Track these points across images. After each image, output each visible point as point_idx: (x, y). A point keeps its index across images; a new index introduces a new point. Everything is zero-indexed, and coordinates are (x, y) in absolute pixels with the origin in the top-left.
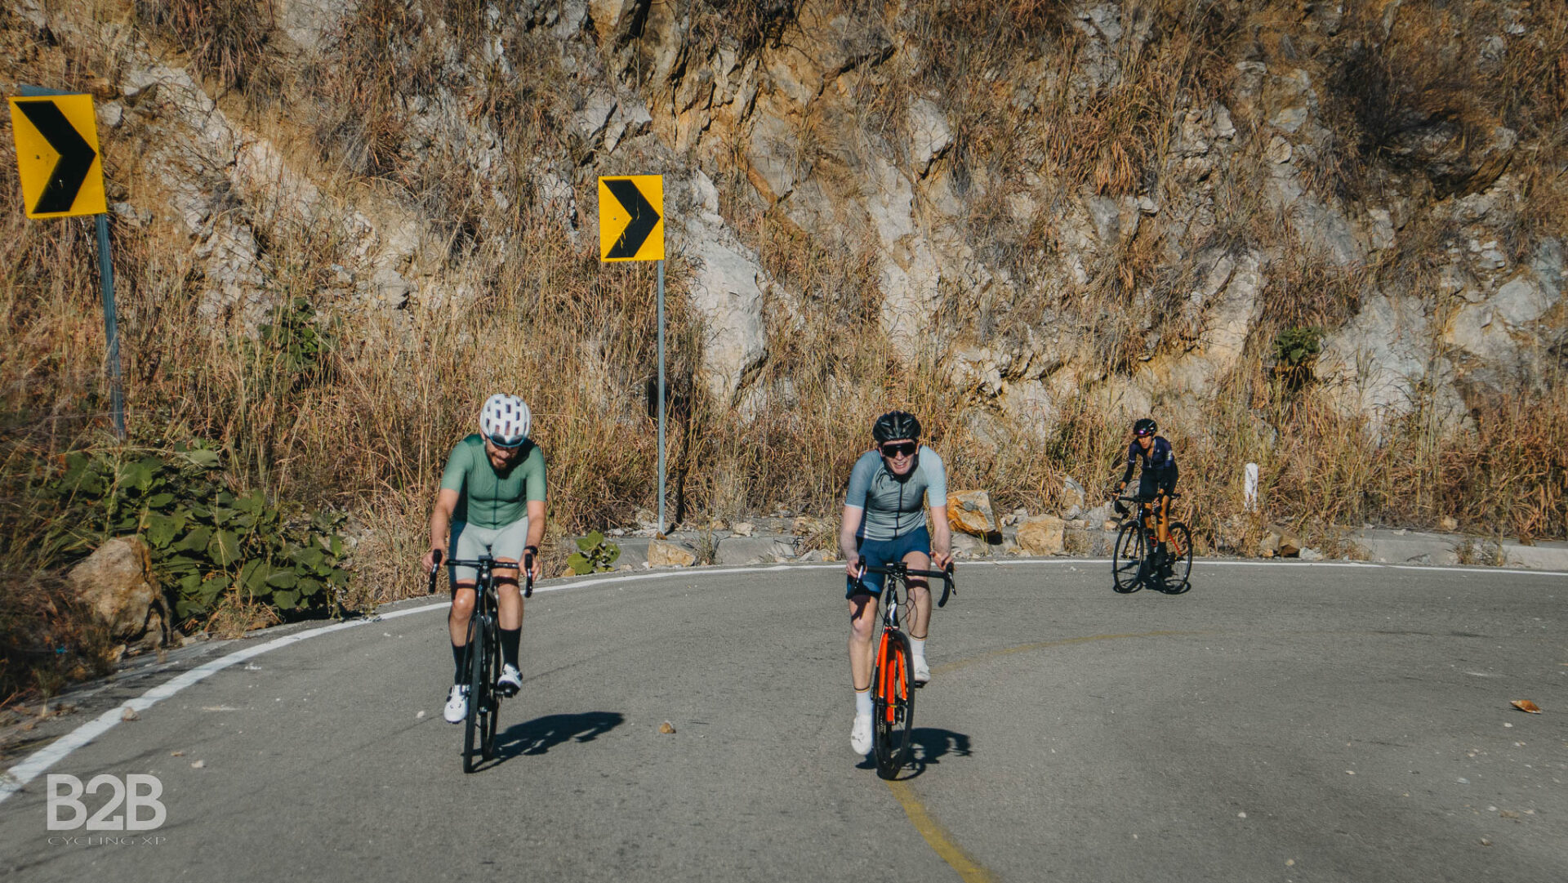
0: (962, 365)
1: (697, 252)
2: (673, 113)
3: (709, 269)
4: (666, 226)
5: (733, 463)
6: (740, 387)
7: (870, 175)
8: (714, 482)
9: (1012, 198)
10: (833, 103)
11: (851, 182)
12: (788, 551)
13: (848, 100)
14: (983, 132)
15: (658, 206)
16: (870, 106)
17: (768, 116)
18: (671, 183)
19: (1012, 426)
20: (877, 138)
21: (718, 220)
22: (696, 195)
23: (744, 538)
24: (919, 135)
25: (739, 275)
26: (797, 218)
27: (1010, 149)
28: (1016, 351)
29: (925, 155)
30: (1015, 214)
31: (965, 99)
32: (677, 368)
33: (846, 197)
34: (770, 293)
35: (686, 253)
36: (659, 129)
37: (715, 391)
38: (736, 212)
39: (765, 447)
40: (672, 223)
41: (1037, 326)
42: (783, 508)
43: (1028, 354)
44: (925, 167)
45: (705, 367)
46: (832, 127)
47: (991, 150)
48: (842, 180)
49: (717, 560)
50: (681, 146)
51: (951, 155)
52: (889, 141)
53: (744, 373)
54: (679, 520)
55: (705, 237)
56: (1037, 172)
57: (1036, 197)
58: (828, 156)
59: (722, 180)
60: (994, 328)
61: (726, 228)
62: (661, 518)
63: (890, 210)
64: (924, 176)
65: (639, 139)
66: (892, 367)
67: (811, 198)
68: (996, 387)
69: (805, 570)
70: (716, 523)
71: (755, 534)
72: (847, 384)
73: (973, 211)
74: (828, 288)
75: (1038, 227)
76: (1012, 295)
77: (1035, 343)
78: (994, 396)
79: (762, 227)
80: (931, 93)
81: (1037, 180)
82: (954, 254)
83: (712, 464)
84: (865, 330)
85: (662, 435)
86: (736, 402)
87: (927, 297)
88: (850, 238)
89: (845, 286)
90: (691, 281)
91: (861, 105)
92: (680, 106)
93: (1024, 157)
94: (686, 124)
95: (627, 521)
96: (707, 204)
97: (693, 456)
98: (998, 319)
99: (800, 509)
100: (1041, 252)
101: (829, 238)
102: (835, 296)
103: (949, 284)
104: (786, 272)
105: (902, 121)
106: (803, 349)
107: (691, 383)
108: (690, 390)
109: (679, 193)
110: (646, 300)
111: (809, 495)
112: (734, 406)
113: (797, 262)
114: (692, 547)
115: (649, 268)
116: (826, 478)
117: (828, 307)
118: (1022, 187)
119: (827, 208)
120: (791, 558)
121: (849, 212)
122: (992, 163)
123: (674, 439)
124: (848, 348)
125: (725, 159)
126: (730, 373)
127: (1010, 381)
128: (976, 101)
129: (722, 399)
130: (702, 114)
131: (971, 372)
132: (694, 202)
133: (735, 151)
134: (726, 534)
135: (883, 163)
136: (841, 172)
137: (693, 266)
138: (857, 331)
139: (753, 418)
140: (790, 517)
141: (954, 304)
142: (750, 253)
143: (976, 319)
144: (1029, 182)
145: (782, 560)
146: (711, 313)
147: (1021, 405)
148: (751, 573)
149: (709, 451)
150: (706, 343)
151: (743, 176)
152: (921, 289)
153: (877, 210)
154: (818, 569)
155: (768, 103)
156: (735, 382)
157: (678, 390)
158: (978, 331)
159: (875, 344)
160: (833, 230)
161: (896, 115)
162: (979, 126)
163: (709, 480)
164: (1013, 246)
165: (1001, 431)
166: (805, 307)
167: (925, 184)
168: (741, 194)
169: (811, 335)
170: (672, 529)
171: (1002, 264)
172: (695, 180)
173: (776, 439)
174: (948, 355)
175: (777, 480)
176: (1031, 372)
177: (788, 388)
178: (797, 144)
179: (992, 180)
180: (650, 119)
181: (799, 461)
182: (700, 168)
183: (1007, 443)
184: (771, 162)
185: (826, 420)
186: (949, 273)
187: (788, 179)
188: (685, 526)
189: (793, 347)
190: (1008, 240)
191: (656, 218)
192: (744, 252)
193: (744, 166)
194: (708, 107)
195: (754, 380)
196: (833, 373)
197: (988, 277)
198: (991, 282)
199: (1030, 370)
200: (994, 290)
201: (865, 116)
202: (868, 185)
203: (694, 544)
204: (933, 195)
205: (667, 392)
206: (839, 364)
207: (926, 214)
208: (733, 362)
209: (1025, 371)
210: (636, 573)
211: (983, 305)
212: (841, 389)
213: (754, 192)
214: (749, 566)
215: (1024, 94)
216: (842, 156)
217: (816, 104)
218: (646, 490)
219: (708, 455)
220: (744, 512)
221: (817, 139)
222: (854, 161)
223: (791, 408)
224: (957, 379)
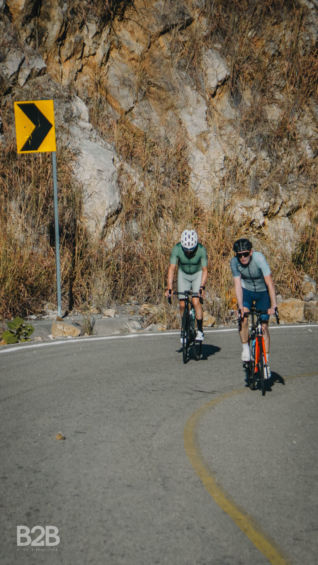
0: (240, 209)
1: (77, 145)
2: (60, 62)
3: (84, 156)
4: (56, 131)
5: (103, 273)
6: (106, 226)
7: (180, 96)
8: (91, 285)
9: (267, 107)
10: (156, 53)
11: (170, 101)
12: (138, 325)
13: (166, 51)
14: (248, 68)
15: (51, 117)
16: (179, 54)
17: (117, 62)
18: (59, 104)
19: (272, 245)
20: (184, 74)
21: (89, 126)
22: (75, 111)
23: (110, 319)
24: (210, 71)
25: (102, 159)
26: (137, 123)
27: (265, 78)
28: (272, 200)
29: (213, 83)
30: (269, 117)
31: (236, 49)
32: (67, 216)
33: (167, 109)
34: (122, 169)
35: (70, 146)
36: (52, 72)
37: (91, 230)
38: (100, 121)
39: (122, 262)
40: (60, 129)
41: (284, 184)
42: (134, 299)
43: (279, 201)
44: (213, 90)
45: (84, 215)
46: (157, 67)
47: (253, 79)
48: (164, 99)
49: (94, 332)
50: (65, 82)
51: (229, 82)
52: (191, 75)
53: (107, 218)
54: (71, 309)
55: (81, 136)
56: (281, 91)
57: (281, 106)
58: (155, 85)
59: (91, 102)
60: (259, 186)
61: (94, 131)
62: (59, 308)
63: (194, 117)
64: (213, 96)
65: (39, 78)
66: (198, 212)
67: (146, 112)
68: (261, 222)
69: (148, 337)
70: (93, 310)
71: (117, 316)
72: (170, 223)
73: (243, 116)
74: (157, 166)
75: (283, 125)
76: (269, 166)
77: (284, 195)
78: (260, 227)
79: (116, 131)
80: (215, 46)
81: (282, 96)
82: (233, 142)
83: (90, 274)
84: (180, 190)
85: (58, 258)
86: (103, 236)
87: (217, 169)
88: (170, 134)
89: (167, 164)
90: (74, 163)
91: (174, 54)
92: (64, 58)
93: (273, 83)
94: (67, 68)
95: (39, 310)
96: (82, 116)
97: (78, 269)
98: (261, 181)
99: (144, 299)
100: (285, 140)
101: (157, 135)
102: (162, 170)
103: (230, 160)
104: (132, 156)
105: (199, 63)
106: (143, 202)
107: (75, 225)
108: (75, 229)
109: (65, 110)
110: (46, 176)
111: (150, 291)
112: (102, 238)
113: (138, 150)
114: (78, 325)
115: (47, 156)
116: (159, 281)
117: (157, 177)
118: (273, 101)
119: (155, 116)
120: (139, 329)
121: (168, 118)
122: (254, 87)
123: (66, 259)
124: (170, 202)
125: (92, 89)
126: (100, 219)
127: (269, 218)
128: (243, 50)
129: (95, 234)
130: (77, 62)
131: (246, 213)
132: (74, 115)
133: (98, 84)
134: (99, 316)
135: (188, 88)
136: (163, 94)
137: (75, 154)
138: (176, 191)
139: (114, 245)
140: (138, 304)
141: (233, 173)
142: (109, 146)
143: (248, 181)
144: (277, 97)
145: (134, 331)
146: (86, 182)
147: (277, 232)
148: (114, 339)
149: (88, 266)
150: (84, 200)
151: (104, 99)
152: (214, 164)
153: (185, 117)
154: (154, 336)
155: (117, 54)
156: (103, 224)
157: (67, 230)
158: (249, 188)
159: (187, 198)
160: (159, 130)
161: (195, 59)
162: (246, 65)
163: (88, 284)
164: (268, 137)
165: (265, 249)
166: (144, 177)
167: (214, 100)
168: (103, 110)
169: (147, 194)
170: (66, 314)
171: (262, 148)
172: (75, 102)
173: (129, 258)
174: (231, 204)
175: (129, 283)
176: (282, 212)
177: (135, 227)
178: (135, 79)
179: (254, 97)
180: (45, 66)
181: (143, 270)
182: (77, 95)
183: (268, 255)
184: (120, 90)
185: (158, 245)
186: (231, 154)
187: (131, 100)
188: (74, 312)
189: (137, 202)
190: (265, 133)
191: (50, 126)
192: (106, 145)
193: (104, 93)
194: (81, 58)
195: (114, 222)
196: (162, 217)
197: (254, 156)
198: (256, 159)
199: (281, 211)
200: (258, 163)
201: (176, 60)
202: (180, 102)
203: (79, 323)
204: (219, 107)
205: (61, 231)
206: (165, 211)
207: (216, 119)
208: (100, 212)
209: (278, 212)
210: (44, 342)
211: (251, 173)
212: (167, 226)
213: (110, 109)
214: (113, 335)
215: (272, 45)
216: (163, 85)
217: (146, 54)
218: (50, 291)
219: (87, 268)
220: (110, 302)
221: (147, 75)
222: (170, 87)
223: (137, 238)
224: (237, 218)
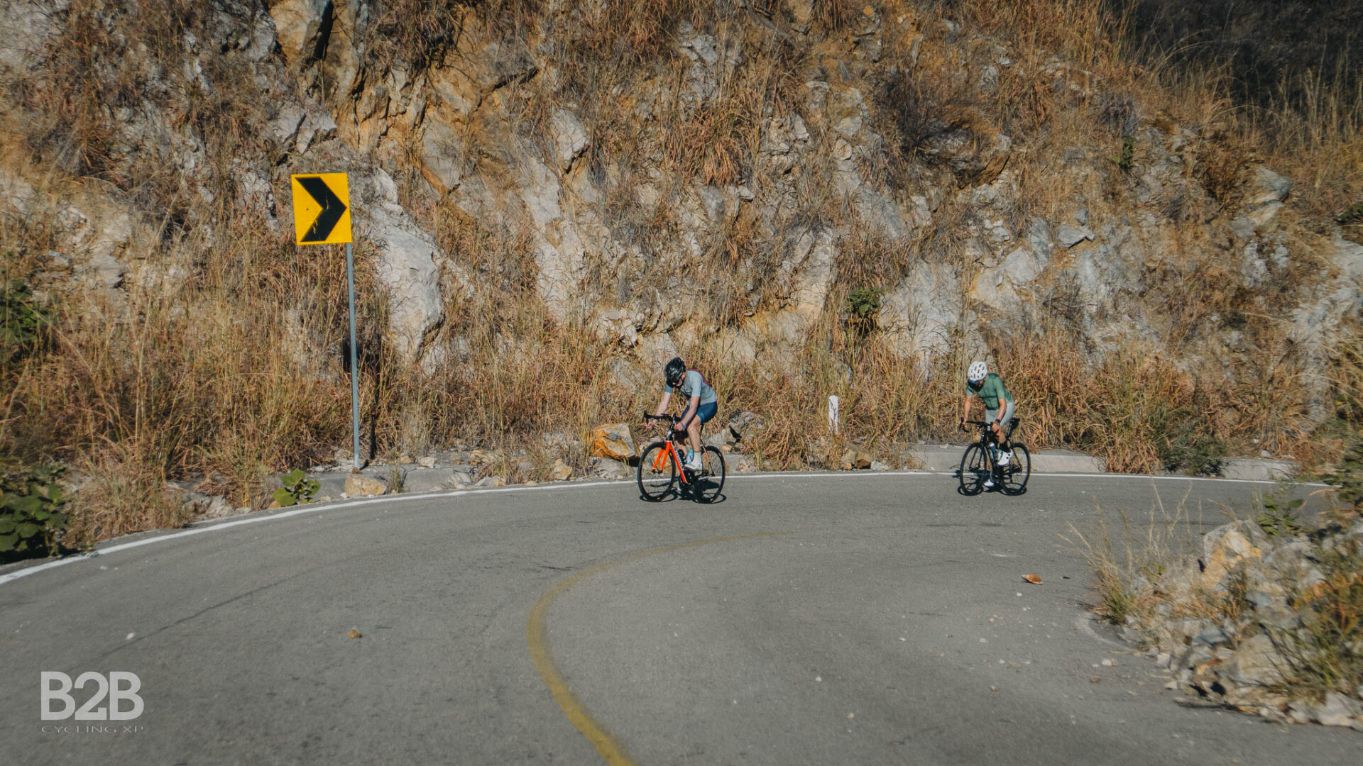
0: (605, 323)
1: (381, 235)
2: (356, 122)
3: (392, 249)
4: (353, 215)
5: (418, 408)
6: (423, 345)
7: (523, 170)
8: (402, 424)
9: (639, 188)
10: (490, 113)
11: (509, 177)
12: (466, 478)
13: (502, 110)
14: (614, 136)
15: (344, 197)
16: (521, 115)
17: (437, 124)
18: (356, 178)
19: (648, 371)
20: (528, 141)
21: (398, 208)
22: (378, 188)
23: (428, 470)
24: (562, 138)
25: (418, 254)
26: (465, 206)
27: (636, 149)
28: (648, 310)
29: (568, 155)
30: (643, 201)
31: (597, 110)
32: (368, 331)
33: (505, 188)
34: (444, 268)
35: (371, 236)
36: (345, 135)
37: (401, 349)
38: (414, 202)
39: (444, 393)
40: (356, 213)
41: (664, 290)
42: (461, 443)
43: (657, 313)
44: (568, 164)
45: (391, 330)
46: (490, 132)
47: (620, 150)
48: (501, 175)
49: (405, 488)
50: (364, 149)
51: (589, 154)
52: (538, 143)
53: (425, 334)
54: (373, 457)
55: (388, 222)
56: (658, 167)
57: (659, 187)
58: (488, 156)
59: (400, 176)
60: (630, 292)
61: (406, 215)
62: (357, 456)
63: (542, 199)
64: (568, 171)
65: (327, 143)
66: (548, 326)
67: (476, 190)
68: (634, 340)
69: (479, 494)
70: (404, 458)
71: (438, 466)
72: (511, 341)
73: (608, 199)
74: (493, 264)
75: (661, 211)
76: (643, 265)
77: (664, 305)
78: (632, 347)
79: (436, 217)
80: (570, 105)
81: (658, 174)
82: (595, 234)
83: (400, 409)
84: (525, 296)
85: (355, 387)
86: (419, 357)
87: (574, 268)
88: (510, 221)
89: (507, 261)
90: (377, 259)
91: (513, 115)
92: (361, 116)
93: (647, 156)
94: (366, 131)
95: (327, 459)
96: (388, 196)
97: (383, 403)
98: (633, 285)
99: (475, 444)
100: (664, 231)
101: (492, 223)
102: (499, 269)
103: (591, 257)
104: (458, 250)
105: (548, 128)
106: (474, 312)
107: (380, 343)
108: (379, 349)
109: (364, 187)
110: (338, 275)
111: (483, 432)
112: (418, 361)
113: (467, 242)
114: (383, 479)
115: (339, 249)
116: (496, 418)
117: (493, 278)
118: (647, 179)
119: (489, 196)
120: (468, 484)
121: (508, 201)
122: (622, 160)
123: (366, 389)
124: (512, 310)
125: (402, 159)
126: (413, 334)
127: (644, 335)
128: (606, 111)
129: (407, 355)
130: (380, 123)
131: (613, 328)
132: (377, 194)
133: (410, 153)
134: (413, 466)
135: (534, 161)
136: (499, 168)
137: (378, 247)
138: (518, 297)
139: (434, 370)
140: (467, 450)
141: (596, 273)
142: (426, 236)
143: (615, 286)
144: (652, 175)
145: (460, 487)
146: (395, 285)
147: (654, 353)
148: (433, 498)
149: (397, 398)
150: (391, 309)
151: (418, 172)
152: (569, 263)
153: (531, 199)
154: (490, 493)
155: (435, 113)
156: (418, 341)
157: (368, 348)
158: (617, 295)
159: (534, 308)
160: (495, 216)
161: (543, 123)
162: (610, 131)
163: (397, 423)
164: (642, 227)
165: (638, 375)
166: (475, 278)
167: (569, 177)
168: (417, 187)
169: (480, 301)
170: (366, 464)
171: (634, 241)
172: (377, 176)
173: (454, 387)
174: (593, 316)
175: (455, 421)
176: (661, 327)
177: (462, 345)
178: (461, 147)
179: (622, 174)
180: (335, 126)
181: (474, 404)
182: (381, 167)
183: (643, 384)
184: (441, 161)
185: (495, 370)
186: (592, 250)
187: (456, 175)
188: (378, 461)
189: (466, 311)
190: (637, 222)
191: (342, 208)
192: (421, 235)
193: (418, 164)
194: (386, 117)
195: (433, 339)
196: (500, 332)
197: (623, 252)
198: (625, 256)
199: (659, 325)
200: (629, 262)
201: (517, 123)
202: (523, 179)
203: (385, 476)
204: (575, 186)
205: (359, 351)
206: (505, 324)
207: (571, 202)
208: (415, 325)
209: (656, 327)
210: (334, 503)
211: (620, 274)
212: (507, 344)
213: (427, 186)
214: (432, 493)
215: (644, 106)
216: (499, 155)
217: (476, 114)
218: (343, 433)
219: (396, 402)
220: (427, 448)
221: (478, 142)
222: (510, 160)
223: (465, 361)
224: (602, 334)
